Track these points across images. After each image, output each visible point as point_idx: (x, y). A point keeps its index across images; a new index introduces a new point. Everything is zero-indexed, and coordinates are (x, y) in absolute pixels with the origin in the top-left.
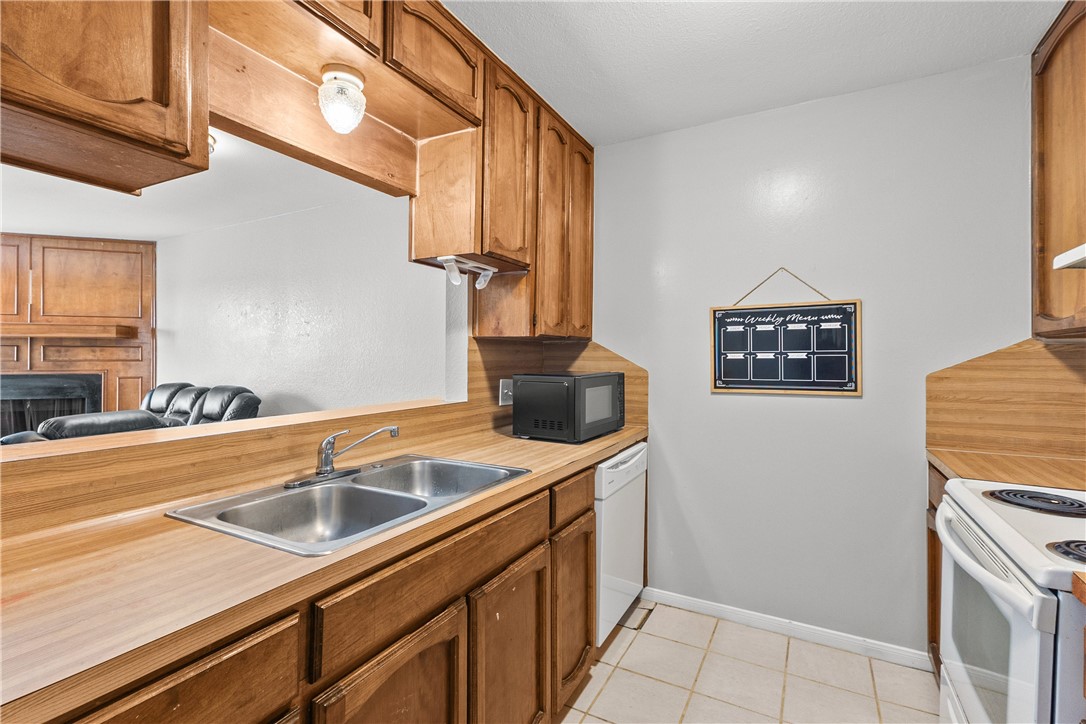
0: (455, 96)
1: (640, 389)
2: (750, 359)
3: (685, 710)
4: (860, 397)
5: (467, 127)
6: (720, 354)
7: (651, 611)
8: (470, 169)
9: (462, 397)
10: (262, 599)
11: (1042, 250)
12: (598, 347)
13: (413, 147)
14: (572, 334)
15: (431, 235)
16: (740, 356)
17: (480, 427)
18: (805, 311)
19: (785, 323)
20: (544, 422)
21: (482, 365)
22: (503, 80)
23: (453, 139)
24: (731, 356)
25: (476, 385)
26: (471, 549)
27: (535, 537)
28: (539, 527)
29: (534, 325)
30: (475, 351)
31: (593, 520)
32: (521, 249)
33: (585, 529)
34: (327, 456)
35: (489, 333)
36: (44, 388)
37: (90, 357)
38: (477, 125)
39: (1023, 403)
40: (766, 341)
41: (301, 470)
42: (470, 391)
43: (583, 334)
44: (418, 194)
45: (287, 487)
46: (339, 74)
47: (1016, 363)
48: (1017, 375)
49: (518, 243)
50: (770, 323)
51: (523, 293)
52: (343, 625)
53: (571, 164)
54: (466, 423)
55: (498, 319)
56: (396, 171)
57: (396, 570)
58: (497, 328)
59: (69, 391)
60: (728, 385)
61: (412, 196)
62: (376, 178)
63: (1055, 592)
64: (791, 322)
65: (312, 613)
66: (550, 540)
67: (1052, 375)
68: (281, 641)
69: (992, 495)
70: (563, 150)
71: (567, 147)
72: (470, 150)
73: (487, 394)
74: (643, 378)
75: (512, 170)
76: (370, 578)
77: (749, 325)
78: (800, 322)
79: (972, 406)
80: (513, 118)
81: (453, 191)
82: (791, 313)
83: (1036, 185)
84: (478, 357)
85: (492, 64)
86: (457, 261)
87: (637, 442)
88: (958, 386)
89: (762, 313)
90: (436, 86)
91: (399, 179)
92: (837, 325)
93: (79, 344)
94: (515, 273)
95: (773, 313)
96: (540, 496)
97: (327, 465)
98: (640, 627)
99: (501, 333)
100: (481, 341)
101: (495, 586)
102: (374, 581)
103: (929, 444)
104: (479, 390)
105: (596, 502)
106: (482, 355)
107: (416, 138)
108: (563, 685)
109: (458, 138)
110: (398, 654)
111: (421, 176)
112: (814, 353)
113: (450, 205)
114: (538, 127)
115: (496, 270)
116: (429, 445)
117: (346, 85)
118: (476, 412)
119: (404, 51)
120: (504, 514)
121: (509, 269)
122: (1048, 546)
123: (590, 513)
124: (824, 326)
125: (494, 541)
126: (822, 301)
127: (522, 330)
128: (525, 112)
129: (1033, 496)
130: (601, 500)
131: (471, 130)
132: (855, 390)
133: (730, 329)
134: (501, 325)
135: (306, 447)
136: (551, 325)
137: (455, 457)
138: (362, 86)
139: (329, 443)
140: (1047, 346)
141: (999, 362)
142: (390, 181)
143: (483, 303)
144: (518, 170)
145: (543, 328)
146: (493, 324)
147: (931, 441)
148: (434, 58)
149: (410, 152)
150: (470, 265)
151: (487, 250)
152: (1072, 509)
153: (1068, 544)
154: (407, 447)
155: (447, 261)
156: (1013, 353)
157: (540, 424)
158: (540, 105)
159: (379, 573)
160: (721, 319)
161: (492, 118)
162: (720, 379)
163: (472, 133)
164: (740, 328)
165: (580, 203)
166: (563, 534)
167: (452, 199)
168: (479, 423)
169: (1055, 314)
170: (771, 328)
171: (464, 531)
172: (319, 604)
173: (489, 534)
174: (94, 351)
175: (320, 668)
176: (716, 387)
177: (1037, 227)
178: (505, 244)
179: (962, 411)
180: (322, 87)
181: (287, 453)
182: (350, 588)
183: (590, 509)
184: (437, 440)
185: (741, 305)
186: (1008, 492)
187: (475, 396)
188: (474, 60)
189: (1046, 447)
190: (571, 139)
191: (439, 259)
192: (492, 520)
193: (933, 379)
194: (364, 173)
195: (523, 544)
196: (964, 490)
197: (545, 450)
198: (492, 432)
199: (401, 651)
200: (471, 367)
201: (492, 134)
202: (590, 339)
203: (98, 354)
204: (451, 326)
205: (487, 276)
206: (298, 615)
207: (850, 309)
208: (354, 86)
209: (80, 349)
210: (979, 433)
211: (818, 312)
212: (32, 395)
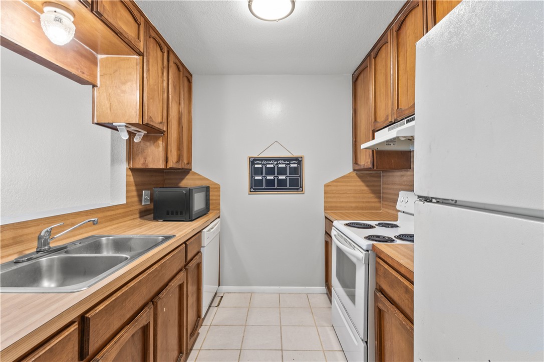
0: (130, 38)
1: (216, 193)
2: (276, 178)
3: (244, 334)
4: (304, 193)
5: (134, 55)
6: (252, 177)
7: (222, 297)
8: (136, 77)
9: (123, 201)
10: (60, 316)
11: (355, 141)
12: (195, 174)
13: (96, 59)
14: (184, 167)
15: (109, 110)
16: (272, 178)
17: (132, 217)
18: (285, 159)
19: (277, 164)
20: (172, 212)
21: (133, 183)
22: (153, 34)
23: (124, 59)
24: (256, 178)
25: (130, 194)
26: (155, 276)
27: (180, 267)
28: (181, 262)
29: (167, 162)
30: (130, 175)
31: (201, 257)
32: (161, 123)
33: (198, 262)
34: (46, 240)
35: (139, 165)
38: (140, 55)
39: (350, 194)
40: (270, 171)
41: (22, 251)
42: (127, 197)
43: (187, 167)
44: (99, 85)
45: (16, 262)
46: (58, 10)
47: (348, 180)
48: (349, 184)
49: (159, 120)
50: (272, 164)
51: (161, 145)
52: (99, 325)
53: (183, 82)
54: (124, 215)
55: (145, 159)
56: (85, 70)
57: (123, 291)
58: (144, 163)
60: (255, 190)
61: (94, 86)
62: (73, 73)
63: (368, 251)
64: (280, 164)
65: (83, 321)
66: (185, 268)
67: (358, 184)
68: (70, 338)
69: (347, 225)
70: (179, 74)
71: (181, 73)
72: (135, 68)
73: (136, 199)
74: (218, 188)
75: (157, 81)
76: (111, 297)
77: (264, 164)
78: (283, 164)
79: (337, 195)
80: (157, 54)
81: (124, 88)
82: (280, 160)
83: (354, 119)
84: (132, 179)
85: (148, 25)
86: (126, 126)
87: (216, 219)
88: (333, 188)
89: (268, 160)
90: (120, 30)
91: (87, 75)
92: (296, 165)
94: (156, 134)
95: (273, 160)
96: (181, 247)
97: (45, 246)
98: (219, 305)
99: (147, 166)
100: (133, 170)
101: (165, 294)
102: (113, 299)
103: (325, 210)
104: (132, 197)
105: (201, 249)
106: (134, 178)
107: (97, 53)
108: (190, 339)
109: (128, 59)
110: (124, 336)
111: (100, 75)
112: (288, 176)
113: (122, 95)
114: (168, 61)
115: (146, 132)
116: (104, 229)
117: (62, 17)
118: (131, 209)
119: (104, 8)
120: (168, 257)
121: (152, 132)
122: (364, 238)
123: (200, 254)
124: (292, 165)
125: (164, 271)
126: (291, 155)
127: (161, 165)
128: (163, 52)
129: (357, 224)
130: (204, 247)
131: (136, 57)
132: (302, 191)
133: (256, 166)
134: (147, 162)
135: (25, 236)
136: (174, 162)
137: (125, 233)
138: (72, 19)
139: (47, 231)
140: (356, 174)
141: (344, 180)
142: (81, 76)
143: (135, 149)
144: (160, 82)
145: (171, 164)
146: (142, 161)
147: (326, 209)
148: (119, 15)
149: (94, 62)
150: (132, 129)
151: (145, 122)
152: (367, 227)
153: (369, 236)
154: (91, 231)
155: (120, 126)
156: (347, 177)
157: (170, 212)
158: (170, 50)
159: (115, 295)
160: (253, 161)
161: (148, 53)
162: (252, 188)
163: (137, 59)
164: (260, 166)
165: (187, 102)
166: (190, 265)
167: (124, 92)
168: (132, 215)
169: (359, 163)
170: (272, 166)
171: (151, 268)
172: (87, 315)
173: (162, 268)
175: (88, 350)
176: (250, 191)
177: (354, 134)
178: (154, 119)
179: (334, 197)
180: (43, 14)
181: (11, 241)
182: (101, 305)
183: (199, 252)
184: (108, 226)
185: (261, 156)
186: (351, 223)
187: (130, 200)
188: (139, 21)
189: (356, 208)
190: (183, 70)
191: (114, 124)
192: (163, 261)
193: (326, 186)
194: (66, 69)
195: (175, 272)
196: (339, 224)
197: (175, 226)
198: (139, 220)
199: (126, 334)
200: (128, 185)
201: (148, 61)
202: (191, 170)
204: (114, 161)
205: (141, 135)
206: (77, 323)
207: (300, 159)
208: (68, 19)
210: (339, 205)
211: (289, 160)
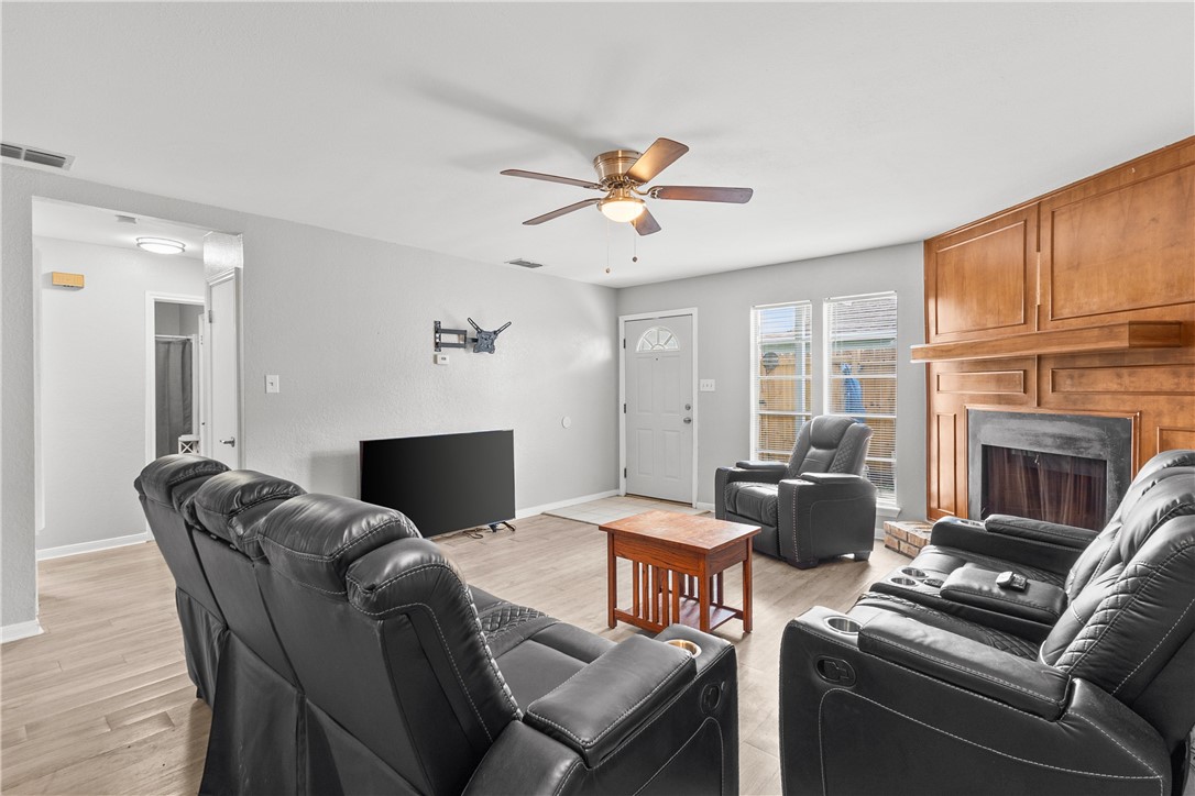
36: (1054, 436)
37: (1114, 387)
59: (1084, 445)
93: (1097, 363)
174: (1119, 376)
203: (1126, 380)
209: (1100, 374)
212: (1040, 446)
